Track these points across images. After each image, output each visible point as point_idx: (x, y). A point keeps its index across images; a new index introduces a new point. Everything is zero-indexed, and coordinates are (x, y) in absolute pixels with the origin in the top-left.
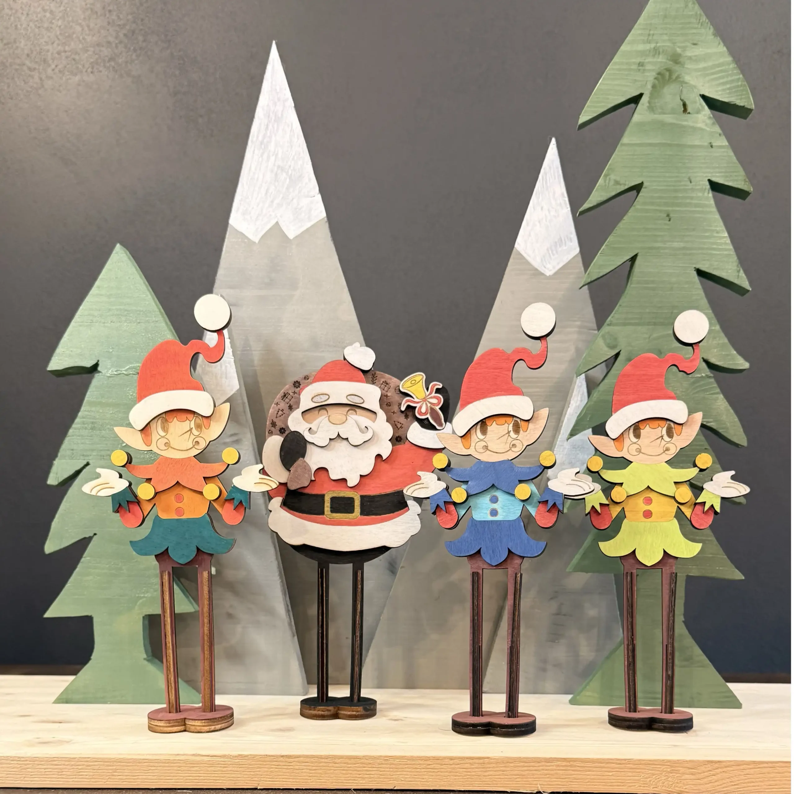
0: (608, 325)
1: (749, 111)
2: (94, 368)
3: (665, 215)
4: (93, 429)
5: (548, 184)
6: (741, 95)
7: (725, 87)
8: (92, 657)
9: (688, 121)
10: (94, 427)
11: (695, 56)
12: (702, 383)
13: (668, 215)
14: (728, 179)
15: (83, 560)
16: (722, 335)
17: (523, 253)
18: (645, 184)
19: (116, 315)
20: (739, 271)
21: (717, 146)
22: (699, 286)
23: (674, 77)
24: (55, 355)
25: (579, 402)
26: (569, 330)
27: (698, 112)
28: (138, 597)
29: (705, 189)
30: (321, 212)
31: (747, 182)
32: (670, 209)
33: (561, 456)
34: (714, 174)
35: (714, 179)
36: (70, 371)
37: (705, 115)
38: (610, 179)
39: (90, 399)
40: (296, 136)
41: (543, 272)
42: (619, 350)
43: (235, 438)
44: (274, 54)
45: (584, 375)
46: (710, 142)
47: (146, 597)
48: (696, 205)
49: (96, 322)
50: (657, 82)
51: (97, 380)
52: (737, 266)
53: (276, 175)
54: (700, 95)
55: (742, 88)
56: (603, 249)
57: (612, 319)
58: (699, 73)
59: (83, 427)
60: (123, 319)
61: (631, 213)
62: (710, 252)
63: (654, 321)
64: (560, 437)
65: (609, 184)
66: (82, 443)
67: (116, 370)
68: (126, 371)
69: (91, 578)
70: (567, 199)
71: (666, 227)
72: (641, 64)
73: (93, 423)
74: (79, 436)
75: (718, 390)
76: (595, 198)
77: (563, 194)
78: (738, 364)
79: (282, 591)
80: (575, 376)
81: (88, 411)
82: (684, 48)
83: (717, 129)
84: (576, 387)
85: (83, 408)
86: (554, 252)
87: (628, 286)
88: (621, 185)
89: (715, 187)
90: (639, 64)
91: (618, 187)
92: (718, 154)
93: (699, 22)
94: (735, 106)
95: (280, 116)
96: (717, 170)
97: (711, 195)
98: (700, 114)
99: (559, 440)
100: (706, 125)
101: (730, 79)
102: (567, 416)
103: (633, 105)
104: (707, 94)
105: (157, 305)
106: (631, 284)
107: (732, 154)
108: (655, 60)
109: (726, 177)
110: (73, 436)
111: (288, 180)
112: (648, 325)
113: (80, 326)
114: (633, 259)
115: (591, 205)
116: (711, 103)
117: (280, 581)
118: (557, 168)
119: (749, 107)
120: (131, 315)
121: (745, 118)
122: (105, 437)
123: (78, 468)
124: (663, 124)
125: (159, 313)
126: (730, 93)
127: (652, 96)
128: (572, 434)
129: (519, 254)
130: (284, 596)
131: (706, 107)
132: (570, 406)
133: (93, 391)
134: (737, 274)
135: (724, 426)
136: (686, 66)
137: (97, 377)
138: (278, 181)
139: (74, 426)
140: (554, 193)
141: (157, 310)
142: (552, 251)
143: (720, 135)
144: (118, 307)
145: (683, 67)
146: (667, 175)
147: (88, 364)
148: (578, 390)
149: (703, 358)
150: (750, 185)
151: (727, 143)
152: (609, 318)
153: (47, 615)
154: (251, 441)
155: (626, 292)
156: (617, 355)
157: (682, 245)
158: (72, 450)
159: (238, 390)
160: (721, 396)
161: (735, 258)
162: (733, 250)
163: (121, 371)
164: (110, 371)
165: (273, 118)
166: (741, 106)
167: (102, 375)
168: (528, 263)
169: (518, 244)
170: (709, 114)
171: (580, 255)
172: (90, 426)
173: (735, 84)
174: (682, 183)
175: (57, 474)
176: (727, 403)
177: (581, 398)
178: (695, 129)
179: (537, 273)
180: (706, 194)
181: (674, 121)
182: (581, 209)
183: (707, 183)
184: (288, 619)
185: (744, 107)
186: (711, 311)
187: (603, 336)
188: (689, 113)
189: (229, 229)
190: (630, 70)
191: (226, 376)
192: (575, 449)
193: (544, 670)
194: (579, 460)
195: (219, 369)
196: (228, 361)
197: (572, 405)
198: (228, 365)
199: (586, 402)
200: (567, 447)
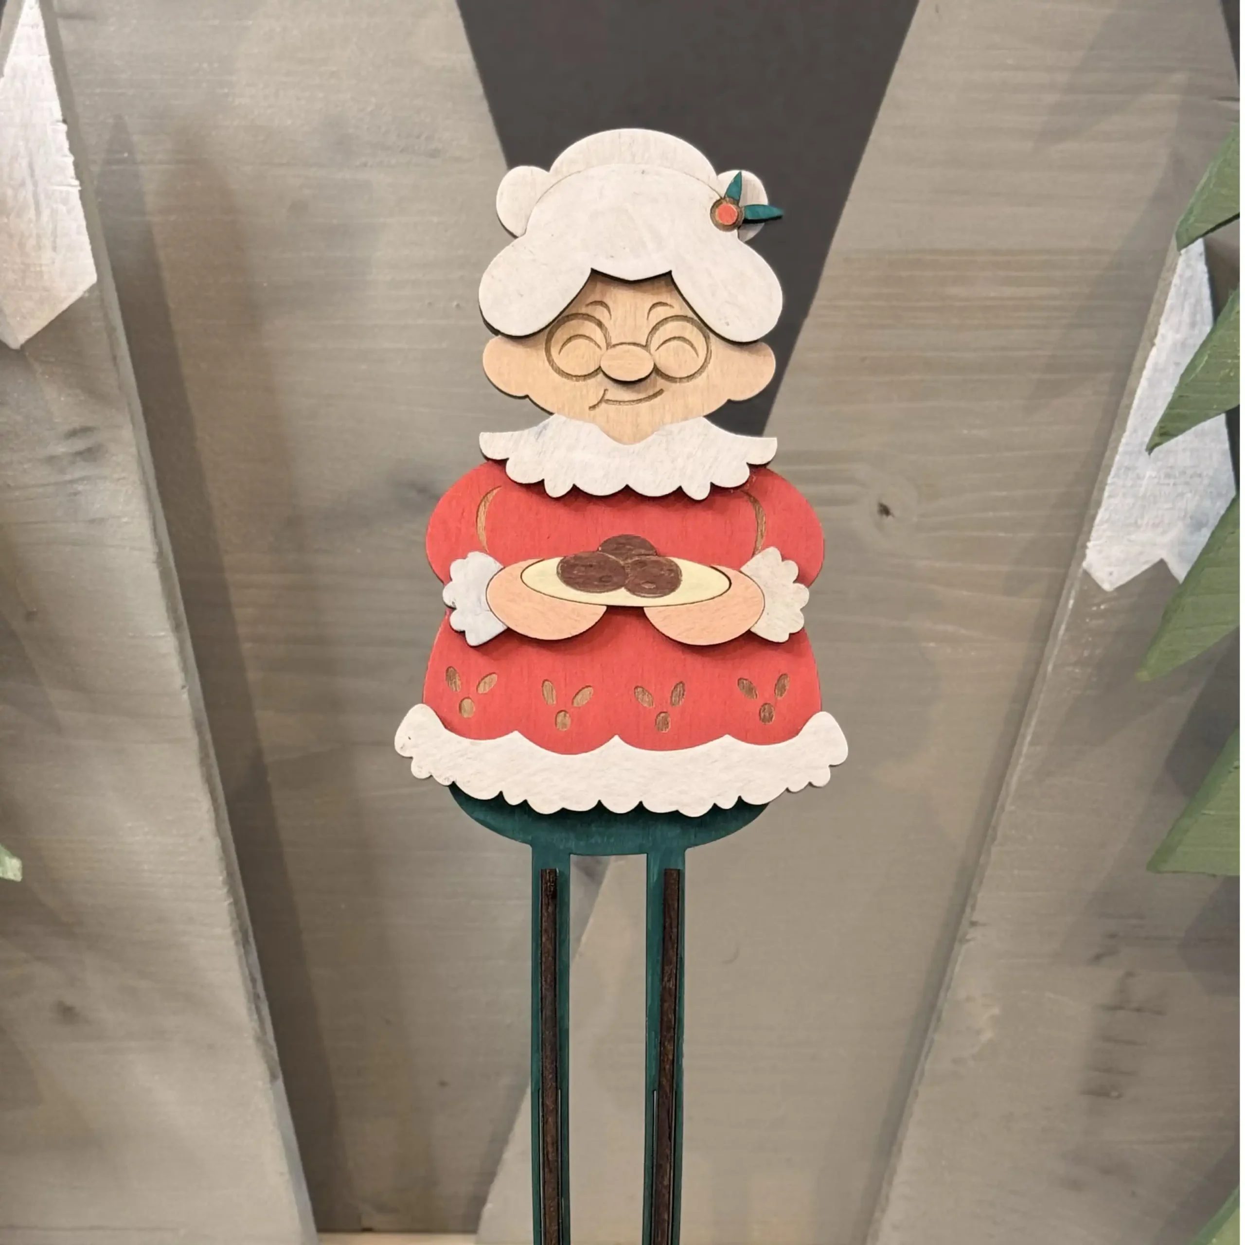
26: (1150, 98)
33: (1130, 501)
43: (80, 444)
45: (1200, 242)
64: (1124, 441)
79: (234, 933)
80: (1174, 243)
84: (1176, 280)
99: (1121, 449)
102: (1146, 373)
117: (231, 900)
128: (1166, 432)
130: (242, 950)
132: (1157, 341)
148: (1183, 288)
154: (133, 450)
159: (92, 289)
177: (1194, 314)
184: (255, 1025)
191: (54, 242)
192: (1172, 481)
193: (1075, 1185)
194: (1185, 516)
195: (30, 221)
196: (61, 192)
197: (1164, 337)
198: (63, 209)
199: (1208, 329)
200: (1148, 474)
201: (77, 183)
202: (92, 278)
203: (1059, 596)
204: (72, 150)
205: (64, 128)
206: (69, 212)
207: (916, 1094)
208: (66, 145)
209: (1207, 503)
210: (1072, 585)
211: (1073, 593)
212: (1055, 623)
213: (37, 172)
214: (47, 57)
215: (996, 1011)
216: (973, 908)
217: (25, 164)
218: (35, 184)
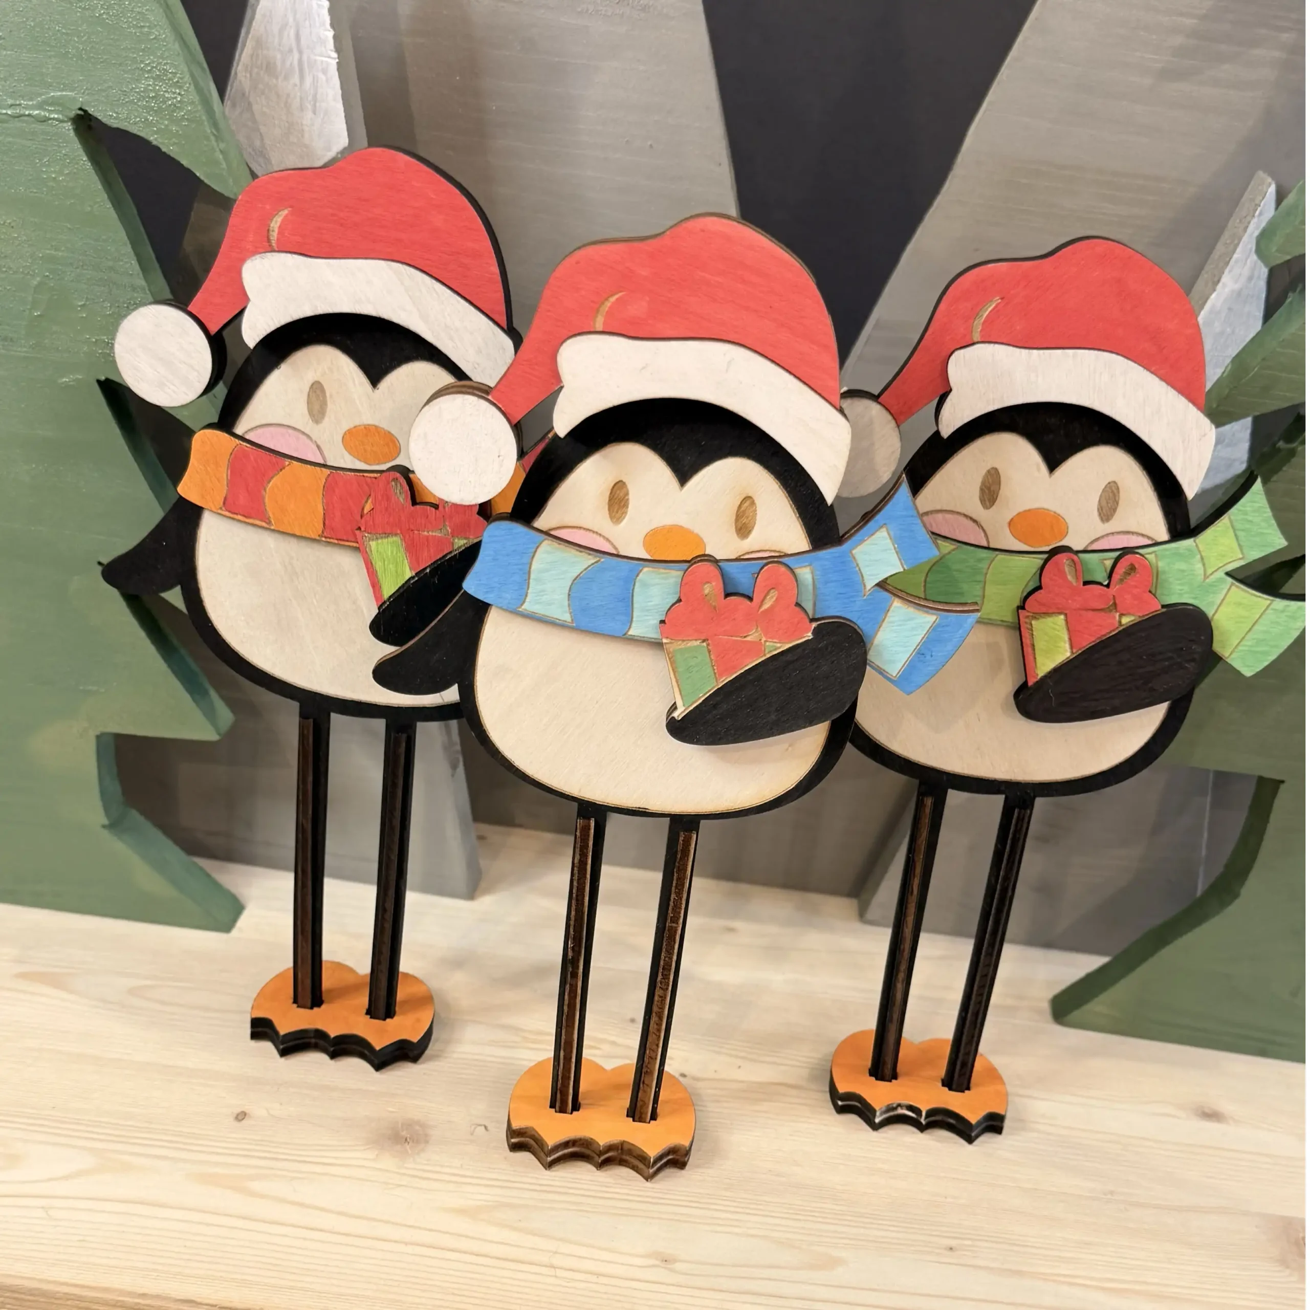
191: (315, 105)
195: (296, 85)
196: (322, 62)
198: (322, 77)
201: (335, 57)
202: (341, 140)
204: (332, 25)
206: (327, 81)
208: (328, 20)
213: (303, 42)
217: (292, 33)
218: (300, 52)
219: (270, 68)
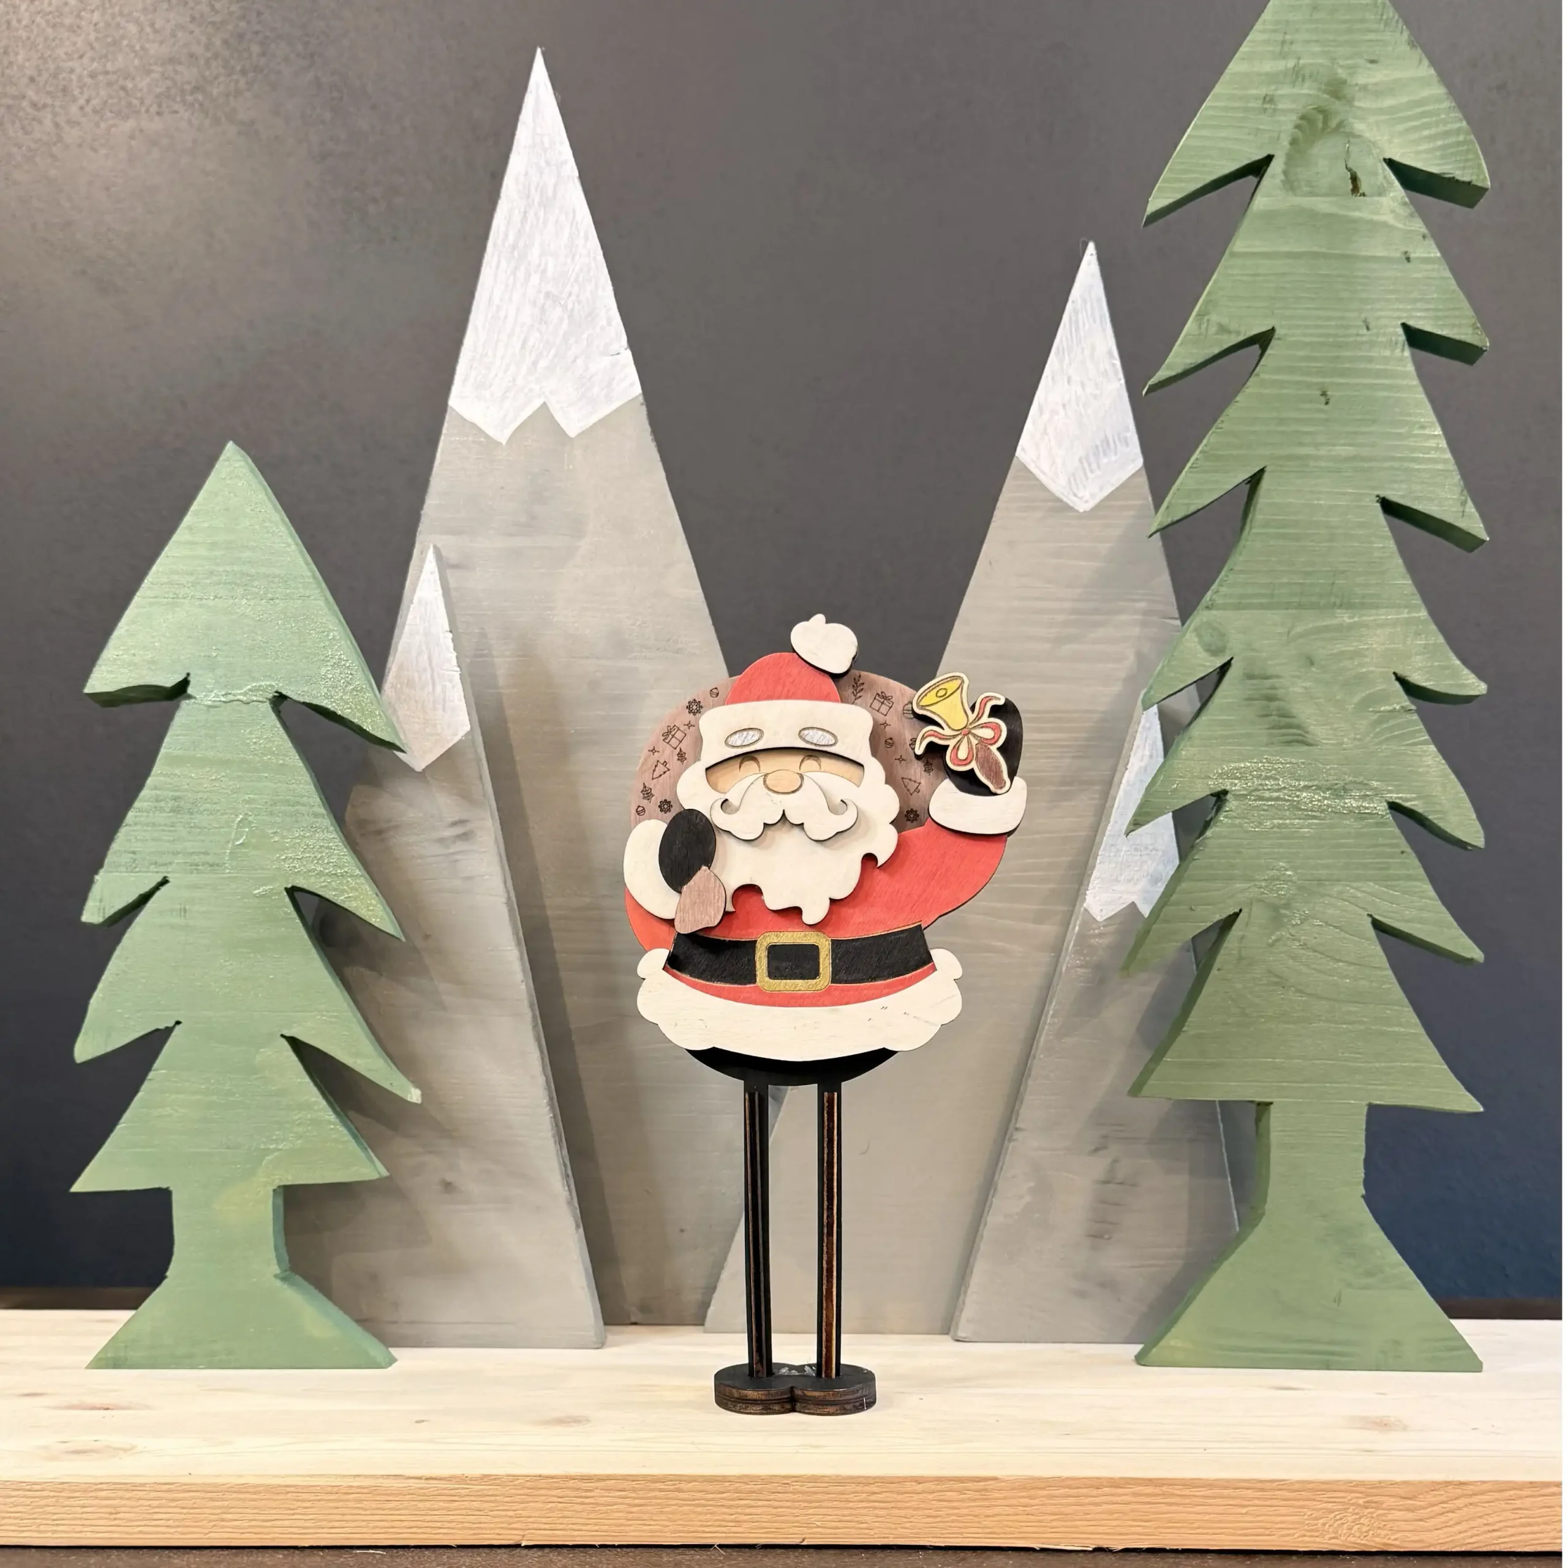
0: (1207, 608)
1: (1482, 191)
2: (181, 689)
3: (1319, 393)
4: (175, 810)
5: (1082, 334)
6: (1466, 160)
7: (1431, 145)
8: (168, 1274)
9: (1361, 210)
10: (178, 806)
11: (1376, 84)
12: (1392, 722)
13: (1324, 394)
14: (1440, 323)
15: (151, 1075)
16: (1433, 627)
17: (1032, 467)
18: (1279, 332)
19: (225, 583)
20: (1464, 503)
21: (1418, 258)
22: (1386, 531)
23: (1333, 124)
24: (100, 662)
25: (1146, 759)
26: (1123, 617)
27: (1381, 192)
28: (264, 1150)
29: (1396, 343)
30: (632, 385)
31: (1478, 328)
32: (1328, 380)
33: (1114, 865)
34: (1415, 314)
35: (1411, 323)
36: (132, 695)
37: (1394, 199)
38: (1208, 320)
39: (170, 750)
40: (582, 234)
41: (1071, 504)
42: (1229, 658)
43: (458, 830)
44: (539, 73)
45: (1155, 707)
46: (1405, 249)
47: (281, 1150)
48: (1378, 374)
49: (185, 598)
50: (1300, 134)
51: (185, 714)
52: (1461, 494)
53: (543, 310)
54: (1385, 160)
55: (1465, 147)
56: (1197, 459)
57: (1215, 597)
58: (1383, 117)
59: (156, 807)
60: (241, 590)
61: (1252, 387)
62: (1406, 464)
63: (1296, 599)
64: (1109, 828)
65: (1207, 329)
66: (153, 840)
67: (223, 693)
68: (245, 694)
69: (168, 1110)
70: (1118, 362)
71: (1322, 416)
72: (1268, 99)
73: (175, 799)
74: (147, 825)
75: (1427, 737)
76: (1179, 358)
77: (1110, 353)
78: (1464, 686)
79: (553, 1134)
80: (1139, 707)
81: (166, 775)
82: (1353, 69)
83: (1418, 226)
84: (1140, 730)
85: (156, 770)
86: (1094, 466)
87: (1246, 532)
88: (1229, 332)
89: (1416, 338)
90: (1265, 98)
91: (1225, 337)
92: (1419, 275)
93: (1381, 20)
94: (1453, 182)
95: (550, 193)
96: (1419, 305)
97: (1407, 353)
98: (1385, 196)
99: (1107, 833)
100: (1397, 216)
101: (1442, 128)
102: (1122, 786)
103: (1251, 179)
104: (1397, 158)
105: (307, 564)
106: (1251, 528)
107: (1447, 274)
108: (1295, 91)
109: (1438, 318)
110: (136, 824)
111: (566, 321)
112: (1287, 609)
113: (151, 604)
114: (1255, 481)
115: (1173, 373)
116: (1408, 176)
117: (552, 1116)
118: (1099, 300)
119: (1479, 184)
120: (256, 583)
121: (1471, 205)
122: (199, 828)
123: (145, 889)
124: (1312, 215)
125: (311, 580)
126: (1443, 157)
127: (1290, 159)
128: (1137, 823)
129: (1025, 469)
130: (558, 1145)
131: (1397, 183)
132: (1128, 767)
133: (178, 735)
134: (1461, 509)
135: (1438, 808)
136: (1357, 104)
137: (185, 704)
138: (546, 323)
139: (137, 804)
140: (1093, 349)
141: (309, 574)
142: (1090, 465)
143: (1424, 237)
144: (228, 568)
145: (1352, 106)
146: (1321, 313)
147: (169, 681)
148: (1144, 736)
149: (1395, 673)
150: (1484, 334)
151: (1439, 255)
152: (1209, 593)
153: (78, 1187)
154: (492, 834)
155: (1242, 543)
156: (1224, 669)
157: (1350, 451)
158: (134, 853)
159: (467, 735)
160: (1432, 748)
161: (1457, 477)
162: (1452, 461)
163: (234, 695)
164: (213, 695)
165: (537, 200)
166: (1464, 182)
167: (195, 703)
168: (1043, 487)
169: (1023, 449)
170: (1402, 198)
171: (1144, 472)
172: (171, 804)
173: (1453, 139)
174: (1353, 331)
175: (101, 901)
176: (1443, 761)
177: (1152, 751)
178: (1375, 226)
179: (1061, 507)
180: (1398, 352)
181: (1333, 210)
182: (1153, 381)
183: (1400, 331)
184: (566, 1193)
185: (1469, 183)
186: (1410, 582)
187: (1195, 630)
188: (1364, 195)
189: (447, 417)
190: (1246, 110)
191: (444, 705)
192: (1139, 853)
193: (1081, 1294)
194: (1148, 875)
195: (429, 693)
196: (448, 675)
197: (1133, 765)
198: (448, 684)
199: (1161, 760)
200: (1124, 849)
201: (458, 669)
202: (468, 728)
203: (1069, 924)
204: (454, 649)
205: (450, 635)
206: (453, 687)
207: (982, 1236)
208: (451, 645)
209: (1161, 867)
210: (1077, 918)
211: (1078, 922)
212: (1066, 941)
213: (434, 663)
214: (440, 592)
215: (1032, 1184)
216: (1017, 1120)
217: (426, 657)
218: (432, 670)
219: (410, 684)
